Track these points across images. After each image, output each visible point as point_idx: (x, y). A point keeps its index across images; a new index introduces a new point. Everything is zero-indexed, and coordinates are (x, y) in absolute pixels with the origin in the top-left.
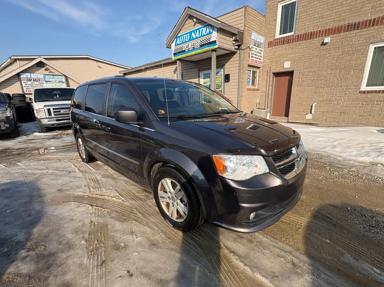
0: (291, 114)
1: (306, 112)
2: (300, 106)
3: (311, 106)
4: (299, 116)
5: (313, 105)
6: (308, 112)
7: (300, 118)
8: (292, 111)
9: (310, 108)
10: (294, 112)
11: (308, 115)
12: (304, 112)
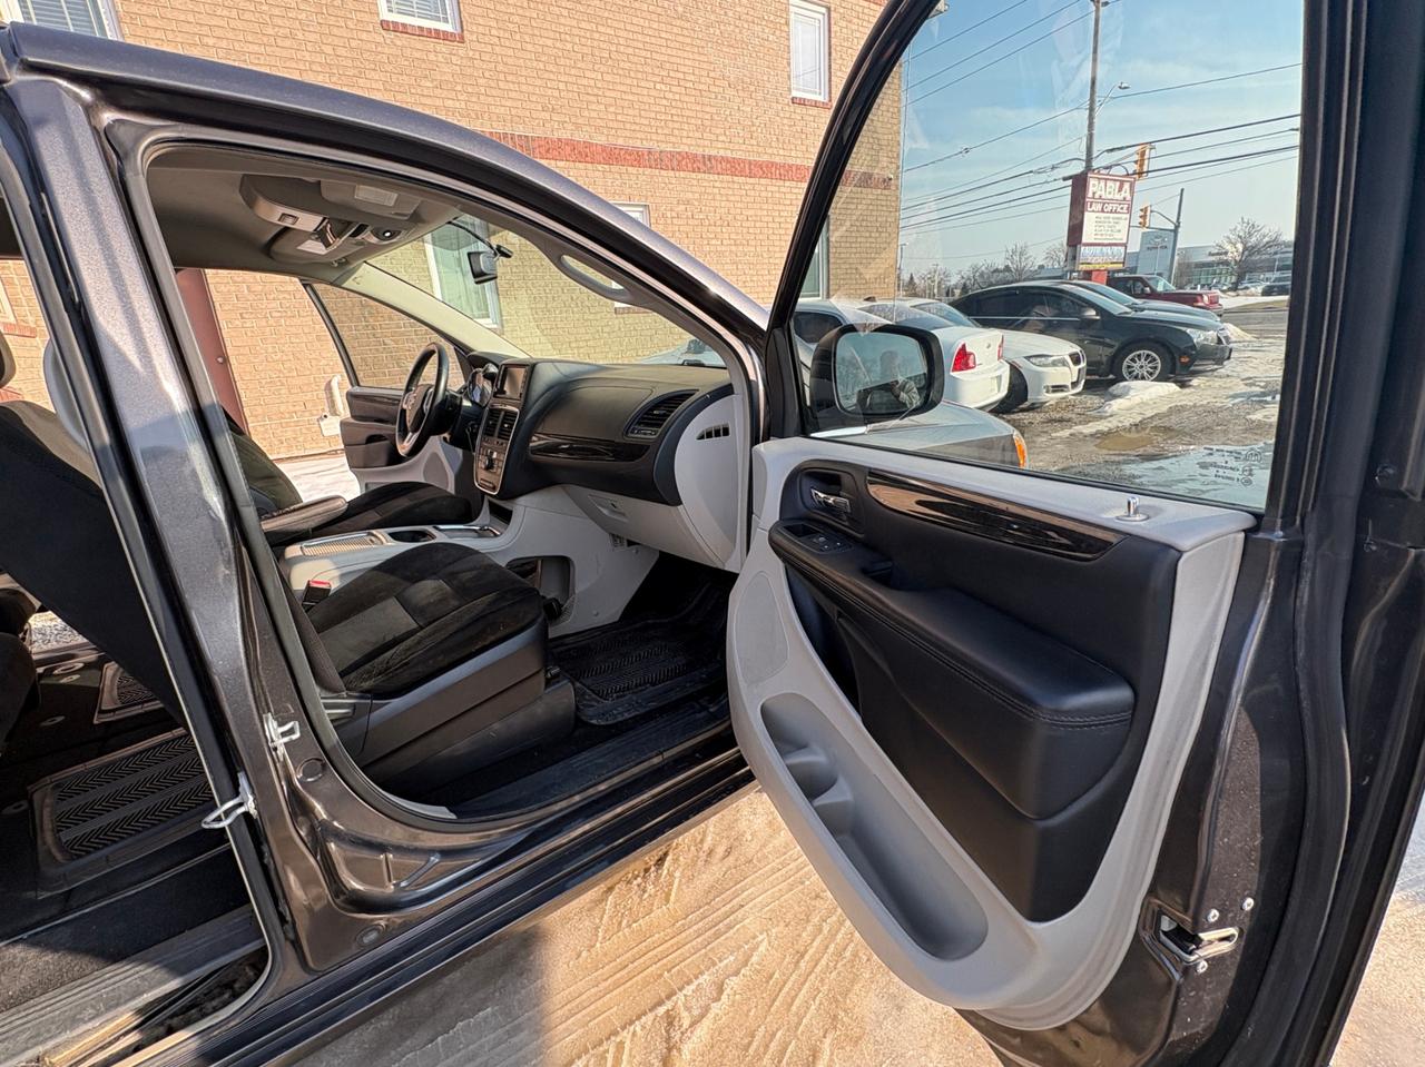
0: (259, 428)
1: (315, 412)
2: (283, 392)
3: (323, 388)
4: (294, 431)
5: (330, 381)
6: (323, 410)
7: (301, 439)
8: (256, 416)
9: (323, 395)
10: (270, 419)
11: (326, 421)
12: (307, 414)
